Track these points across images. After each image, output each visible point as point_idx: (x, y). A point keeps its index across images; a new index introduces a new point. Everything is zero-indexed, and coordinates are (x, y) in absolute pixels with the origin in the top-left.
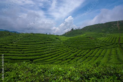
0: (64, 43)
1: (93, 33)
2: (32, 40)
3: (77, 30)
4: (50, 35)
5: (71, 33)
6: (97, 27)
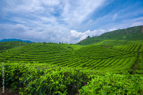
0: (75, 52)
1: (111, 40)
2: (42, 50)
3: (93, 38)
4: (63, 44)
5: (87, 41)
6: (117, 33)
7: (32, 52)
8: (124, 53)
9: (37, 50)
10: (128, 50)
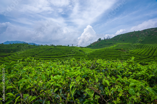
0: (88, 56)
1: (126, 44)
2: (54, 53)
3: (105, 40)
4: (73, 47)
5: (98, 44)
6: (132, 35)
7: (44, 55)
8: (142, 57)
9: (49, 53)
10: (146, 54)
